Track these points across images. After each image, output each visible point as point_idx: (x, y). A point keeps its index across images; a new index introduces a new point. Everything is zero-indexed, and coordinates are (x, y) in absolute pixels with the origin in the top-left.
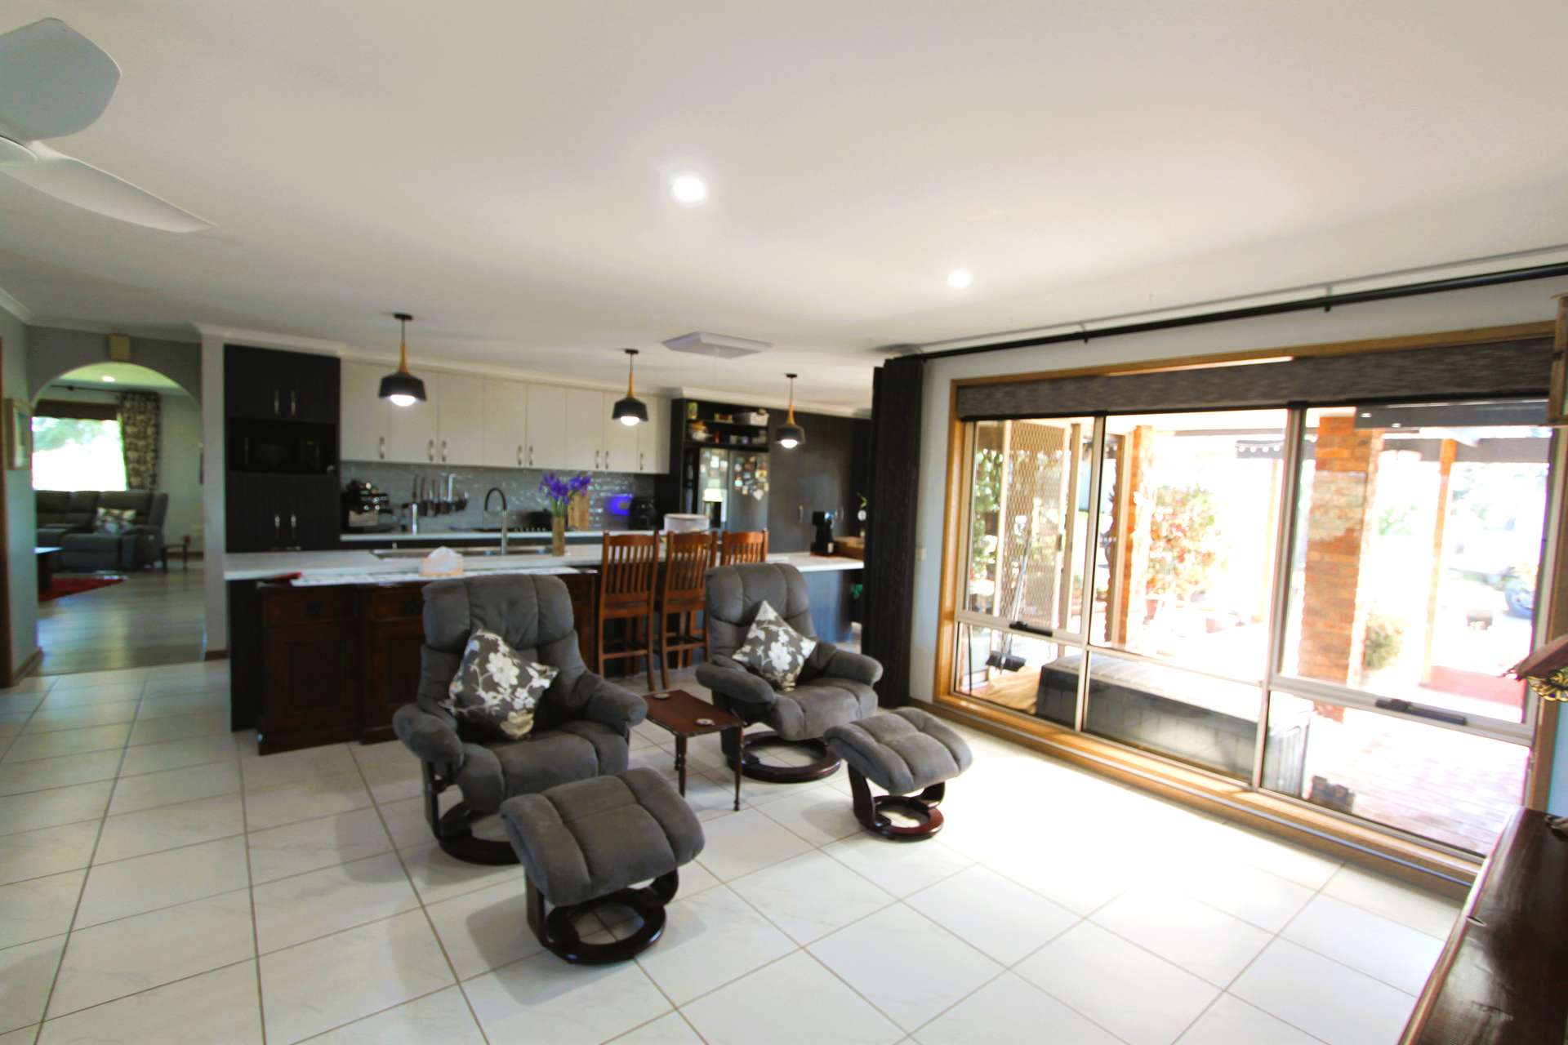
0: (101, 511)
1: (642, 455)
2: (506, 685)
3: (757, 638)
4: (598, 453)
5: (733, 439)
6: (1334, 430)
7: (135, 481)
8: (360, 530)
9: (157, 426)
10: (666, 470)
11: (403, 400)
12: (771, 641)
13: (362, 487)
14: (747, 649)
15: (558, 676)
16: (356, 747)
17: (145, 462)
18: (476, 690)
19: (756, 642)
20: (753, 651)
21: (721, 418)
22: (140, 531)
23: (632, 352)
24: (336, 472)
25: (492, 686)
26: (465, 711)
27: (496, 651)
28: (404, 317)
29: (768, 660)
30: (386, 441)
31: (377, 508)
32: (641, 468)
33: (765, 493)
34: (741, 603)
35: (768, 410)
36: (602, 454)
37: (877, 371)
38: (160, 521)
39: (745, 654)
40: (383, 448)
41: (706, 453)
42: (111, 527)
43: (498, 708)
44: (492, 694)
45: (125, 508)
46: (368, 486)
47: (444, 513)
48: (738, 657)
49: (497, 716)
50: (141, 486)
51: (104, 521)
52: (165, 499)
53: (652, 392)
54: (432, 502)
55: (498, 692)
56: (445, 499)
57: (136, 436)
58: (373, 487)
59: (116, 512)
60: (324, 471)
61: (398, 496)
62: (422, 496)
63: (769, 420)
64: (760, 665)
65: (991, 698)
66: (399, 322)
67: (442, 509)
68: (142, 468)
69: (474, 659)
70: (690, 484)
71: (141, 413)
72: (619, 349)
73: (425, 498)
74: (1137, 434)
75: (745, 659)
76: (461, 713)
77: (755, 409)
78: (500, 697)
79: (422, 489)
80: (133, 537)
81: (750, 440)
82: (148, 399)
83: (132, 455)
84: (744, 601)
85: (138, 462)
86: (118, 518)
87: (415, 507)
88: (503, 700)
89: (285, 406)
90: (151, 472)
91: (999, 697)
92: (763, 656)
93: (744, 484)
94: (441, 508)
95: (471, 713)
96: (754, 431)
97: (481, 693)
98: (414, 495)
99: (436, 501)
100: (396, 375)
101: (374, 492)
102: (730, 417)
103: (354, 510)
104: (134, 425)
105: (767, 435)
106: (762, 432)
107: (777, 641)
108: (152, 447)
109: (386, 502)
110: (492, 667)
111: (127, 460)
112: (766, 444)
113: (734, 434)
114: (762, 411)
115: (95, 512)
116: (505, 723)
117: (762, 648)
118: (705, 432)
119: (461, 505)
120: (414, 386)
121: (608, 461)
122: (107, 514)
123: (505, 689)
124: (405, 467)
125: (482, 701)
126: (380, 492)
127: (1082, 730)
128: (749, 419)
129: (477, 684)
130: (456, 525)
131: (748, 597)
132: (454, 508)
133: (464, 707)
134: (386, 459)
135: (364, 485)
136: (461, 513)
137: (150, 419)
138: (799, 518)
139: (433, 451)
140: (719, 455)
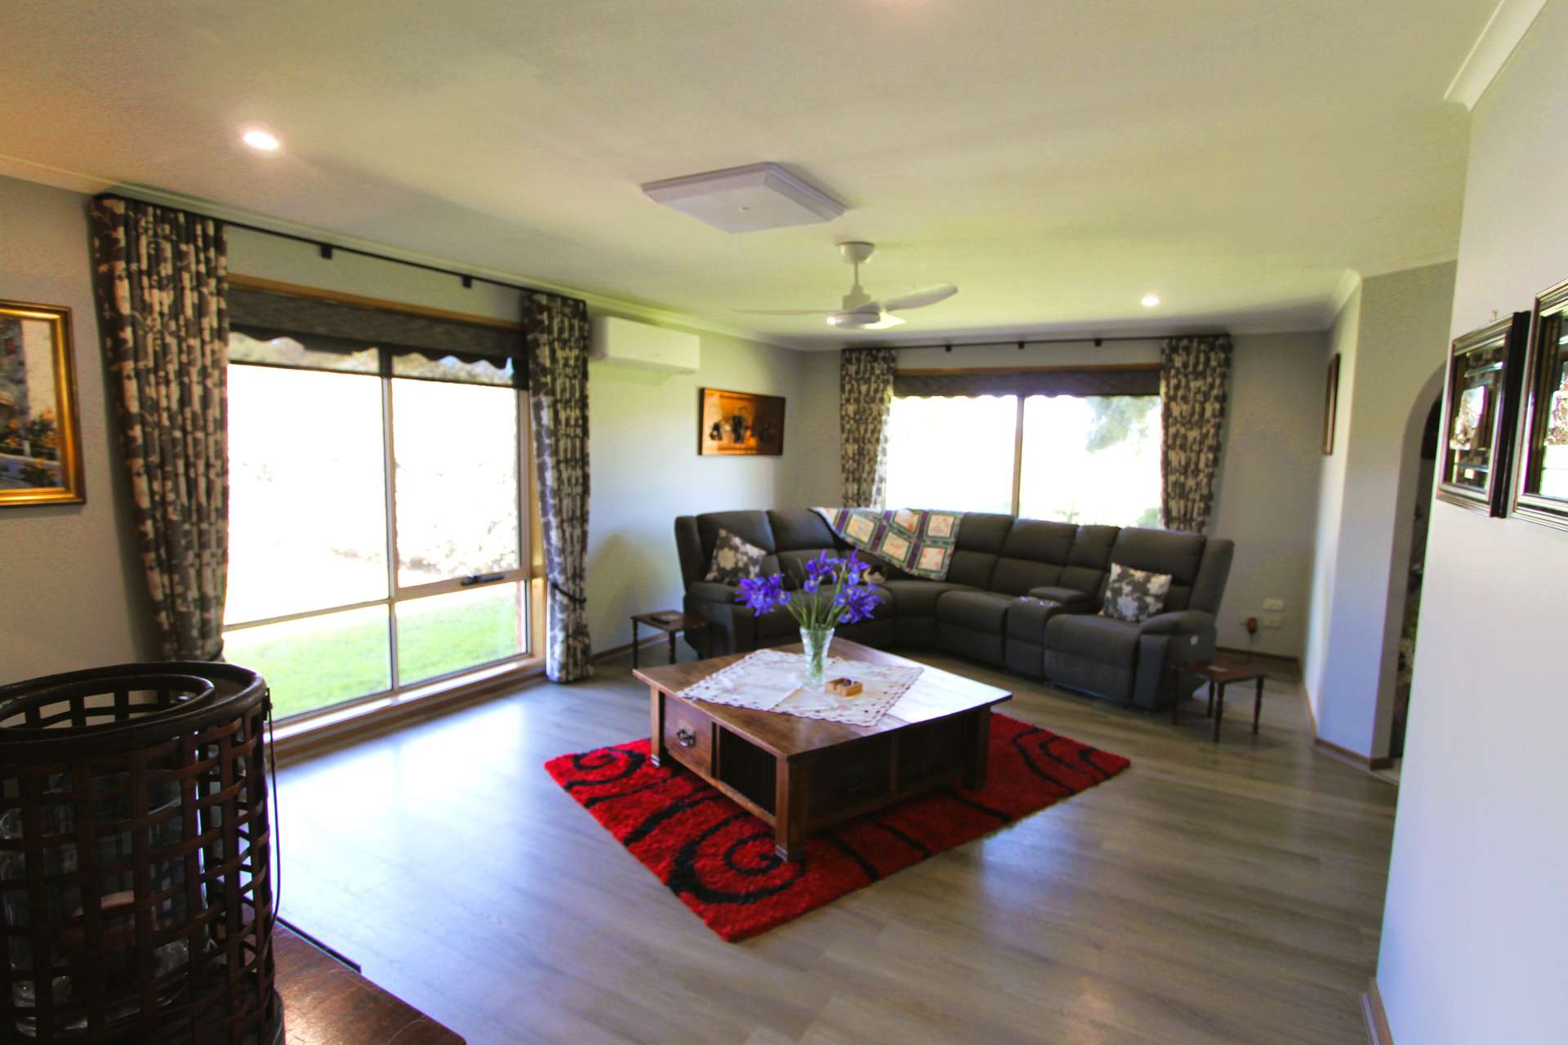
0: (1116, 569)
7: (1176, 507)
9: (1223, 399)
17: (1197, 471)
22: (1175, 630)
38: (1211, 606)
42: (1127, 605)
45: (1154, 569)
50: (1185, 519)
51: (1118, 592)
52: (1227, 549)
57: (1187, 422)
59: (1139, 575)
68: (1191, 483)
71: (1198, 375)
80: (1162, 640)
82: (1212, 348)
83: (1177, 458)
85: (1185, 470)
86: (1141, 589)
90: (1205, 491)
104: (1185, 399)
108: (1210, 441)
111: (1166, 463)
115: (1108, 570)
122: (1122, 577)
137: (1212, 386)
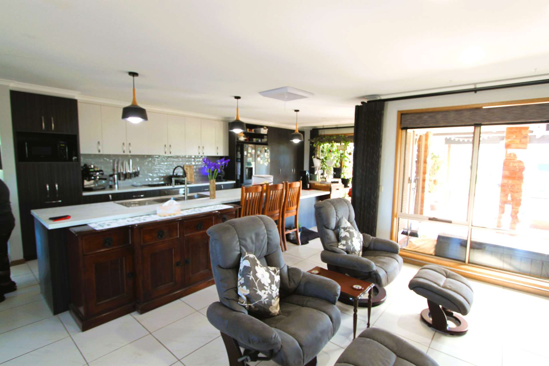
1: (217, 148)
2: (267, 285)
3: (346, 236)
4: (199, 147)
5: (255, 140)
6: (513, 133)
8: (90, 189)
10: (227, 154)
11: (135, 120)
12: (352, 238)
13: (90, 167)
14: (344, 242)
15: (280, 272)
16: (135, 315)
18: (257, 291)
19: (345, 238)
20: (347, 243)
21: (249, 131)
23: (238, 98)
24: (78, 160)
25: (262, 287)
26: (251, 305)
27: (257, 265)
28: (134, 74)
29: (353, 246)
30: (101, 143)
31: (98, 177)
32: (217, 154)
33: (269, 162)
34: (335, 219)
35: (267, 127)
36: (201, 148)
37: (357, 107)
39: (344, 245)
40: (100, 148)
41: (246, 146)
43: (267, 300)
44: (263, 291)
46: (92, 166)
47: (129, 178)
48: (341, 247)
49: (267, 304)
53: (221, 119)
54: (122, 173)
55: (266, 290)
56: (129, 171)
58: (94, 167)
60: (71, 160)
61: (108, 171)
62: (117, 171)
63: (268, 131)
64: (350, 250)
65: (416, 250)
66: (131, 77)
67: (128, 176)
69: (250, 272)
70: (239, 160)
72: (233, 96)
73: (119, 171)
74: (427, 135)
75: (345, 248)
76: (250, 306)
77: (262, 127)
78: (267, 292)
79: (117, 167)
81: (261, 140)
84: (336, 218)
87: (116, 176)
88: (268, 294)
89: (48, 125)
91: (420, 249)
92: (351, 245)
93: (261, 159)
94: (126, 176)
95: (256, 306)
96: (262, 136)
97: (259, 292)
98: (114, 170)
99: (124, 172)
100: (130, 106)
101: (96, 169)
102: (253, 130)
103: (86, 179)
105: (267, 138)
106: (265, 137)
107: (354, 237)
109: (103, 174)
110: (259, 275)
112: (267, 142)
113: (255, 138)
114: (265, 128)
116: (271, 307)
117: (350, 241)
118: (244, 137)
119: (136, 174)
120: (141, 112)
121: (204, 151)
123: (267, 287)
124: (109, 156)
125: (260, 297)
126: (99, 169)
127: (469, 263)
128: (260, 130)
129: (256, 287)
130: (135, 183)
131: (338, 217)
132: (133, 175)
133: (251, 303)
134: (101, 153)
135: (90, 166)
136: (137, 178)
138: (279, 173)
139: (125, 148)
140: (251, 147)
